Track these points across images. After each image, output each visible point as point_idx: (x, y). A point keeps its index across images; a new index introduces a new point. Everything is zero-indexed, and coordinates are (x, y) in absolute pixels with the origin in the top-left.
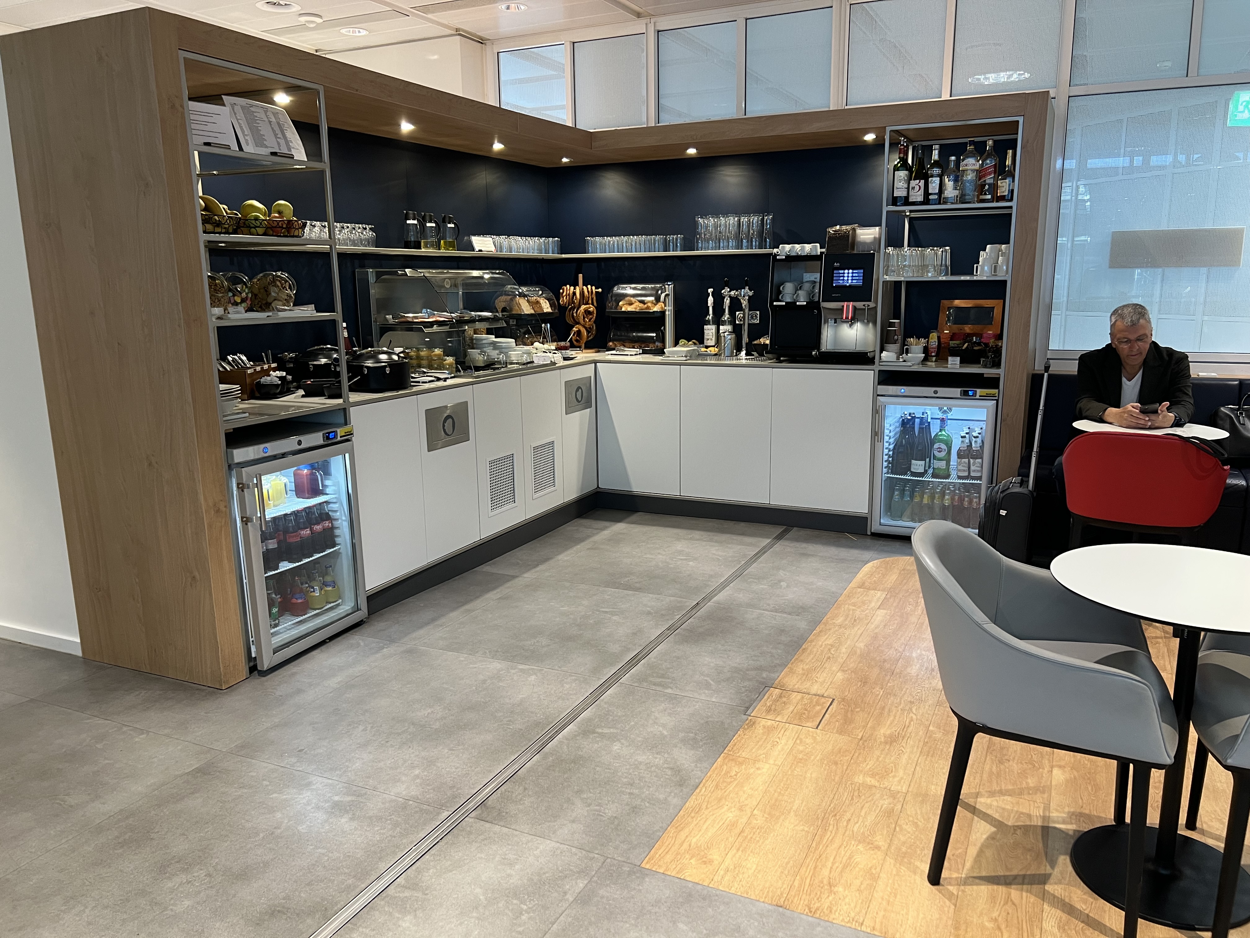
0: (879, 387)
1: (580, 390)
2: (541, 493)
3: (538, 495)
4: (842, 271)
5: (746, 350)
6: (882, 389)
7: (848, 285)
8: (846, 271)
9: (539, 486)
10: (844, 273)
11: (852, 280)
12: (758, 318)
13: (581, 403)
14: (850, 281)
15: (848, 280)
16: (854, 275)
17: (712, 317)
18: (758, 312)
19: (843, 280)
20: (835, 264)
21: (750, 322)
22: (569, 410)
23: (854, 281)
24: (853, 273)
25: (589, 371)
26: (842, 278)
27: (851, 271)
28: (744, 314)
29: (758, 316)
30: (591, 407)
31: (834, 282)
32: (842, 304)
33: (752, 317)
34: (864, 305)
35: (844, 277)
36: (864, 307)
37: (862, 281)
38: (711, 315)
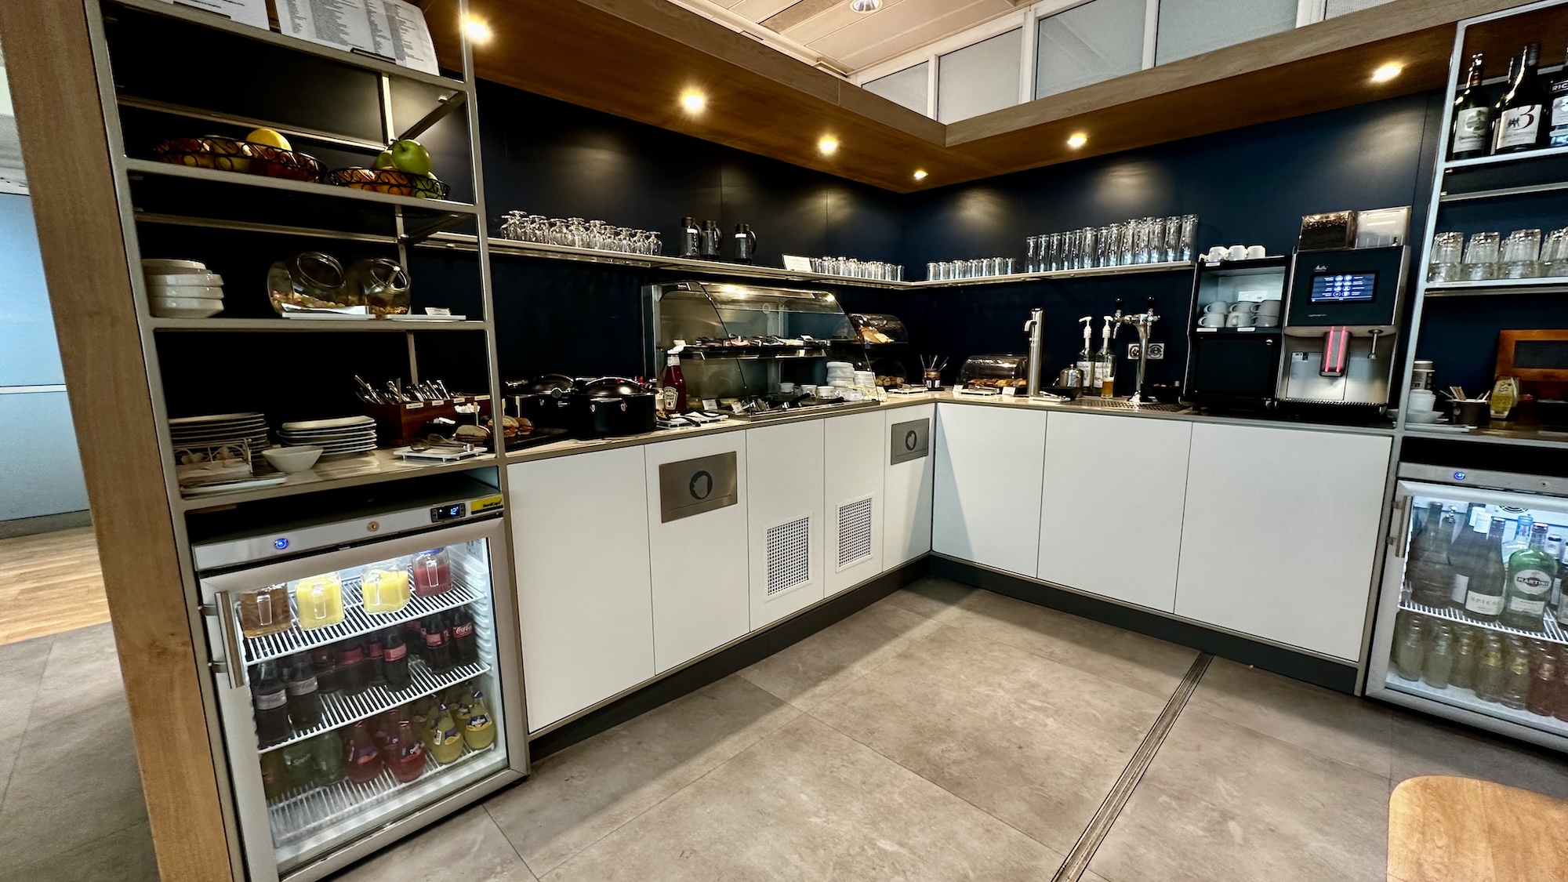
0: (1403, 465)
1: (913, 435)
2: (849, 564)
3: (844, 566)
4: (1331, 279)
5: (1141, 394)
6: (1407, 469)
7: (1341, 299)
8: (1340, 278)
9: (844, 556)
10: (1335, 281)
11: (1350, 291)
12: (1162, 353)
13: (914, 450)
14: (1346, 294)
15: (1342, 291)
16: (1355, 283)
17: (1089, 352)
18: (1162, 345)
19: (1333, 292)
20: (1318, 268)
21: (1149, 357)
22: (896, 459)
23: (1354, 293)
24: (1352, 281)
25: (926, 412)
26: (1330, 289)
27: (1348, 278)
28: (1140, 347)
29: (1162, 350)
30: (926, 454)
31: (1313, 295)
32: (1324, 329)
33: (1153, 351)
34: (1371, 332)
35: (1334, 286)
36: (1370, 335)
37: (1371, 293)
38: (1088, 350)
